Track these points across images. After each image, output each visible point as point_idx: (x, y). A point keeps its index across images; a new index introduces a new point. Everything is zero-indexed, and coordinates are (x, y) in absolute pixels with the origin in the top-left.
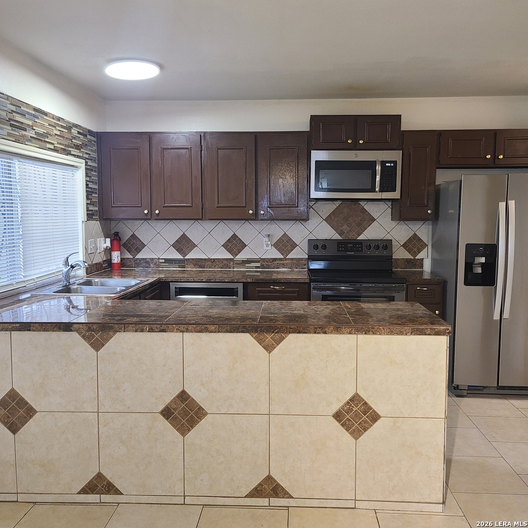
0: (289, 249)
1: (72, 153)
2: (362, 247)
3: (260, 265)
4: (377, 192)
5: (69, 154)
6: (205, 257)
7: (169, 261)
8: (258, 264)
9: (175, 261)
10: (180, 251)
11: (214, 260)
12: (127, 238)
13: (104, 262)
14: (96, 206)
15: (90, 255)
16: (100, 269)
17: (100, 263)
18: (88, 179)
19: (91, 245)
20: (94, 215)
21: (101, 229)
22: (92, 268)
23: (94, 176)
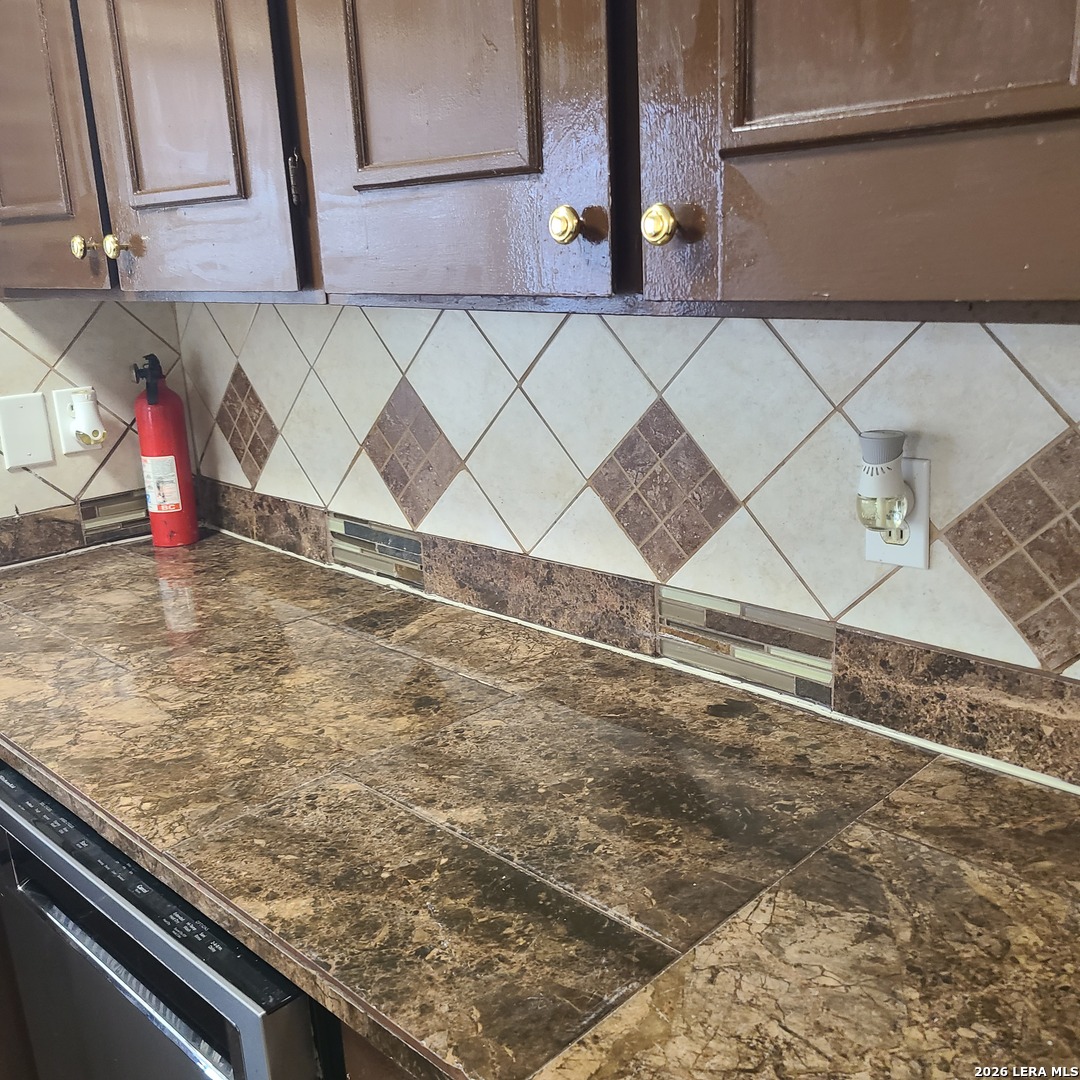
3: (827, 680)
6: (501, 541)
7: (359, 531)
8: (821, 671)
9: (384, 537)
10: (395, 479)
11: (549, 574)
12: (220, 384)
13: (90, 508)
16: (52, 547)
17: (37, 520)
21: (33, 342)
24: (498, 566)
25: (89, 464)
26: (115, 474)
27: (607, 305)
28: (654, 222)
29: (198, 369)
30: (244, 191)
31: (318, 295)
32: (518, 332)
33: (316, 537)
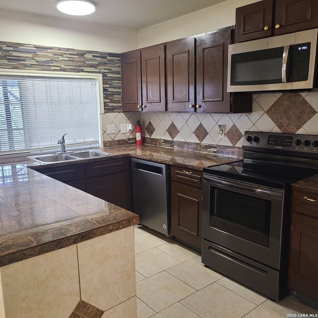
0: (237, 139)
1: (85, 70)
2: (291, 142)
3: (216, 151)
4: (284, 82)
5: (82, 71)
6: (184, 141)
7: (165, 141)
8: (215, 150)
9: (169, 142)
10: (171, 135)
11: (188, 143)
12: (147, 124)
13: (129, 139)
14: (119, 103)
15: (110, 134)
16: (125, 144)
17: (124, 140)
18: (108, 86)
19: (111, 129)
20: (116, 109)
21: (126, 118)
22: (113, 143)
23: (117, 83)
24: (183, 143)
25: (130, 134)
26: (132, 135)
27: (194, 113)
28: (197, 106)
29: (143, 122)
30: (160, 102)
31: (167, 112)
32: (186, 116)
33: (159, 143)
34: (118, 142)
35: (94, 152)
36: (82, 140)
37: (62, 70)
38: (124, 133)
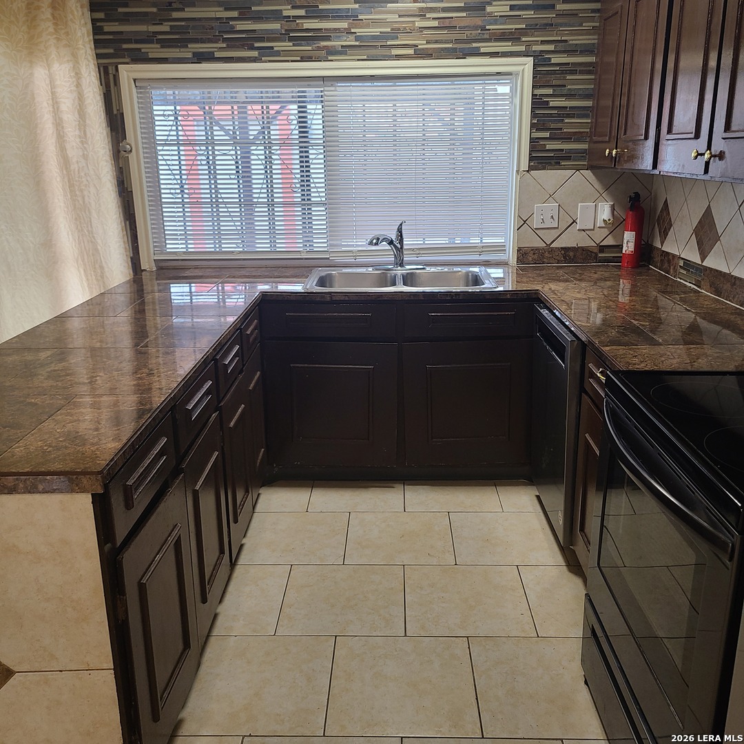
1: (482, 50)
6: (725, 269)
7: (688, 264)
11: (735, 281)
12: (661, 205)
13: (602, 248)
14: (578, 141)
15: (541, 231)
16: (585, 260)
17: (583, 249)
18: (550, 91)
19: (544, 214)
20: (568, 158)
21: (597, 185)
22: (547, 254)
23: (577, 82)
29: (655, 199)
33: (675, 268)
34: (563, 252)
35: (472, 275)
36: (442, 241)
37: (421, 54)
38: (587, 230)
